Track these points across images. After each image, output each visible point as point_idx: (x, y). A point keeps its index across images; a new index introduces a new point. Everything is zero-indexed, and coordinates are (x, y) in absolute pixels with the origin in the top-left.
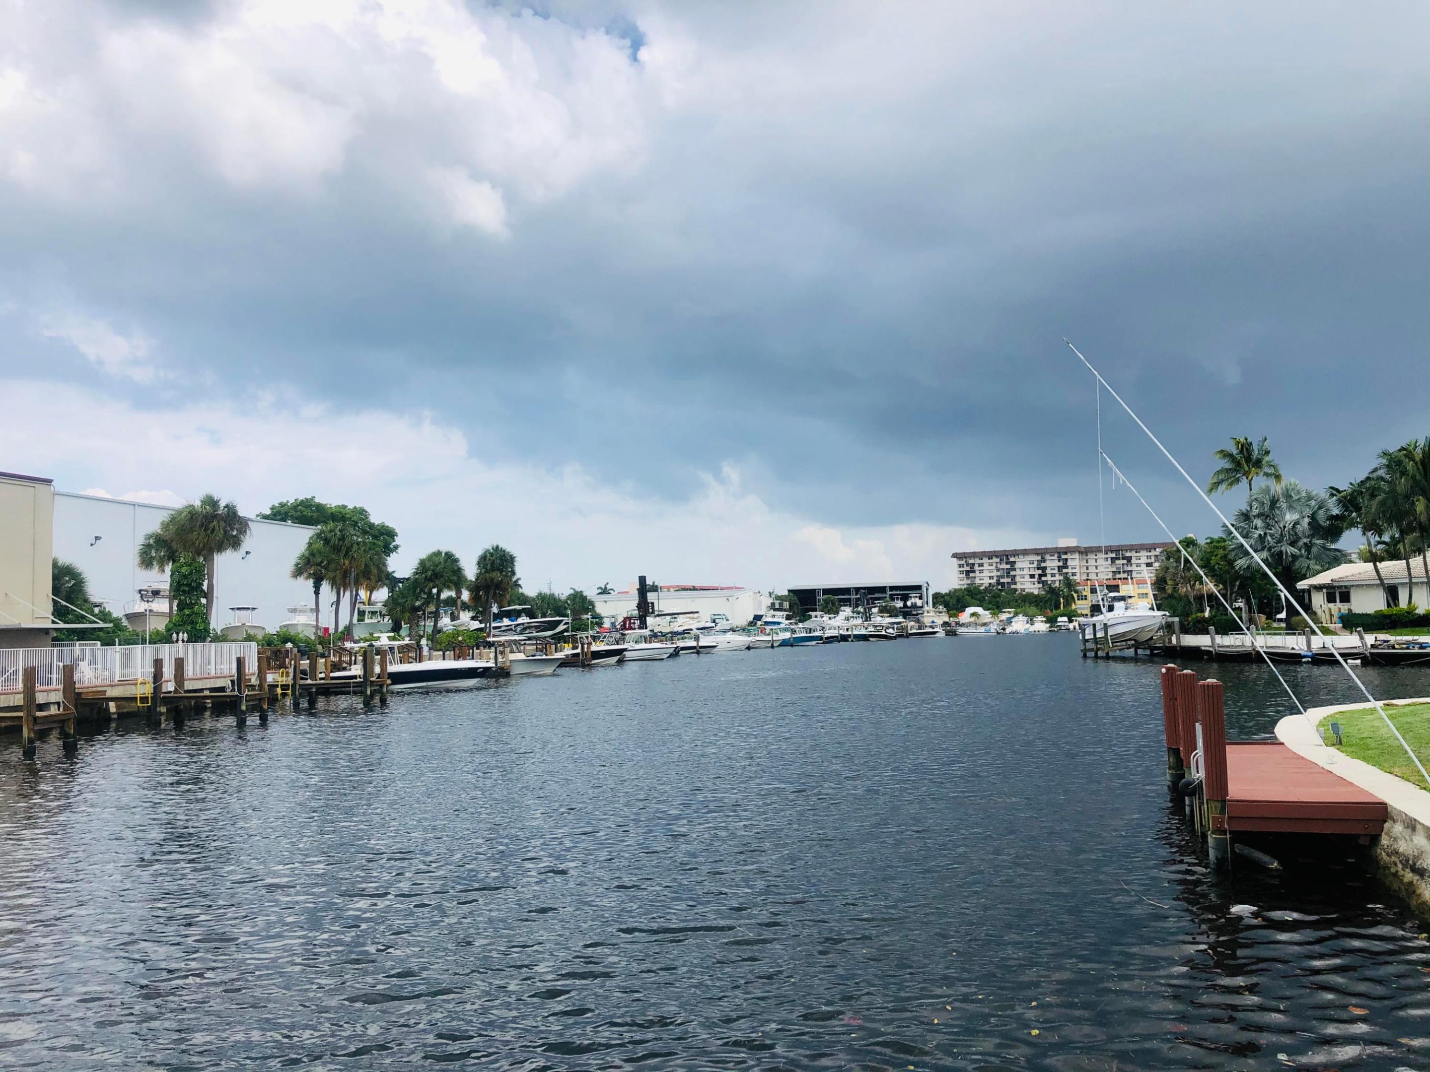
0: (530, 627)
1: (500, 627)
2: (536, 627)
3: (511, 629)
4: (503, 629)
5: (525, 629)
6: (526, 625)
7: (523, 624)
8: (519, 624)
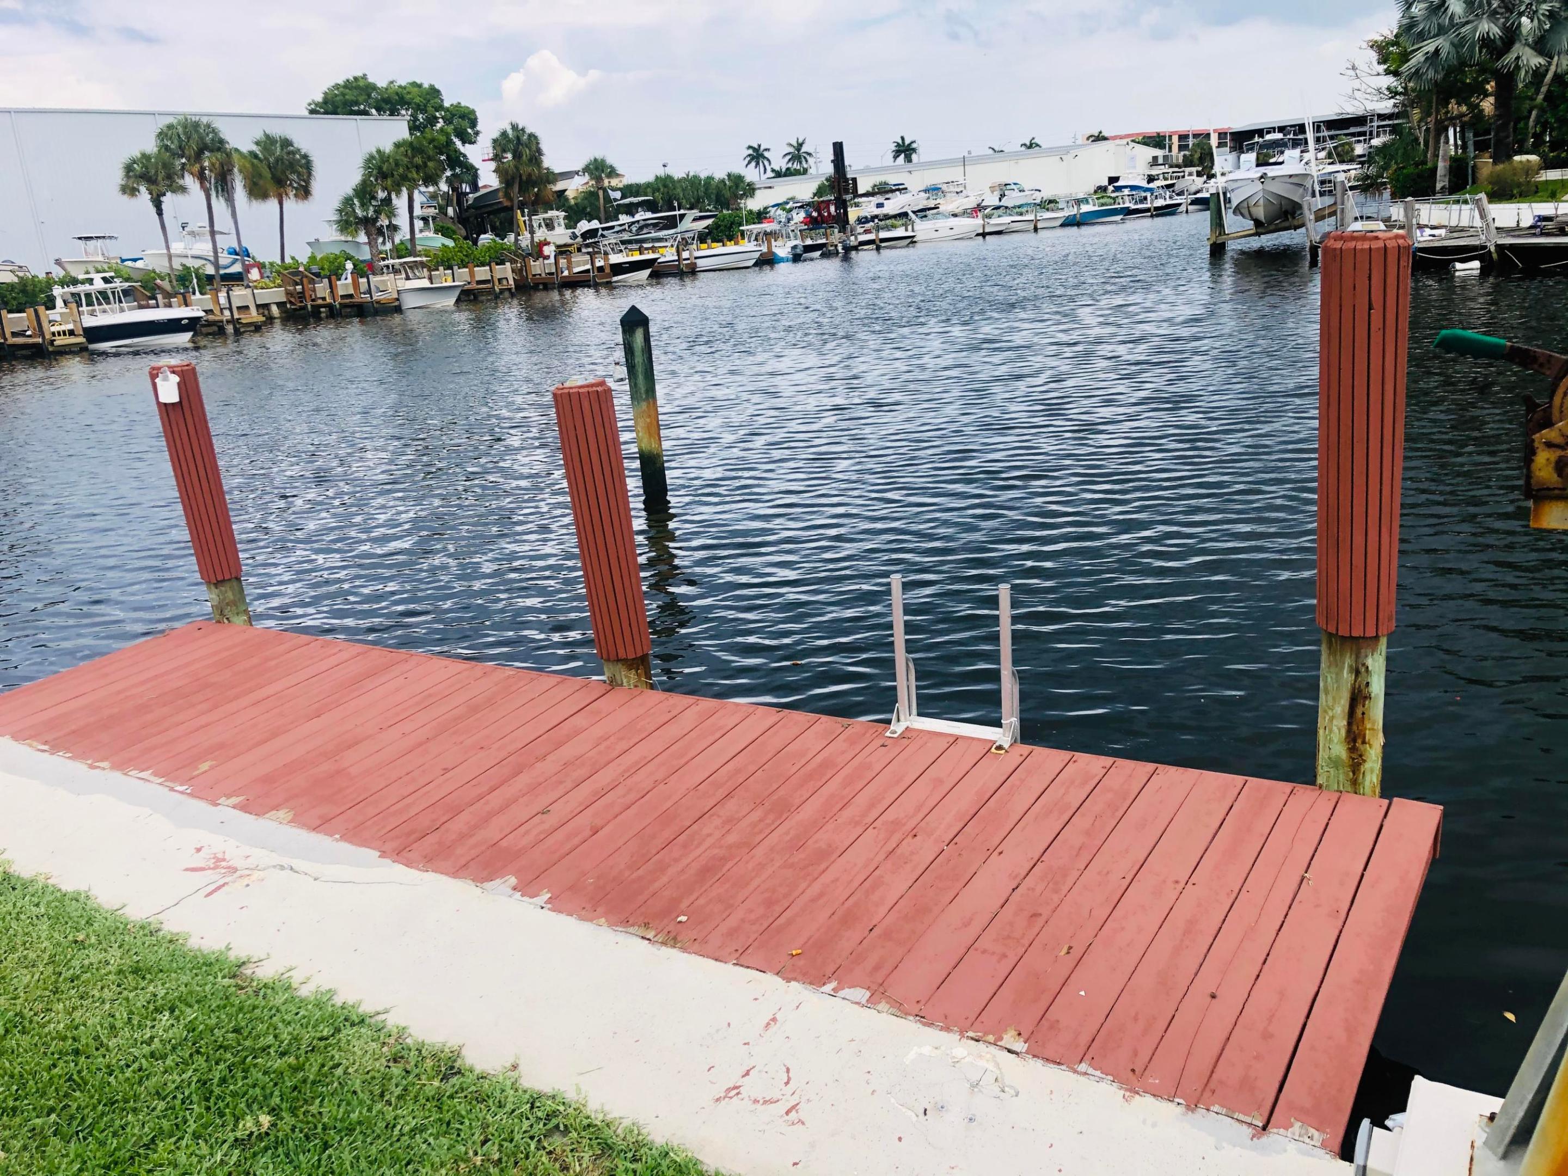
0: (647, 226)
1: (613, 227)
2: (655, 225)
3: (624, 230)
4: (617, 229)
5: (641, 228)
6: (642, 223)
7: (638, 221)
8: (633, 223)
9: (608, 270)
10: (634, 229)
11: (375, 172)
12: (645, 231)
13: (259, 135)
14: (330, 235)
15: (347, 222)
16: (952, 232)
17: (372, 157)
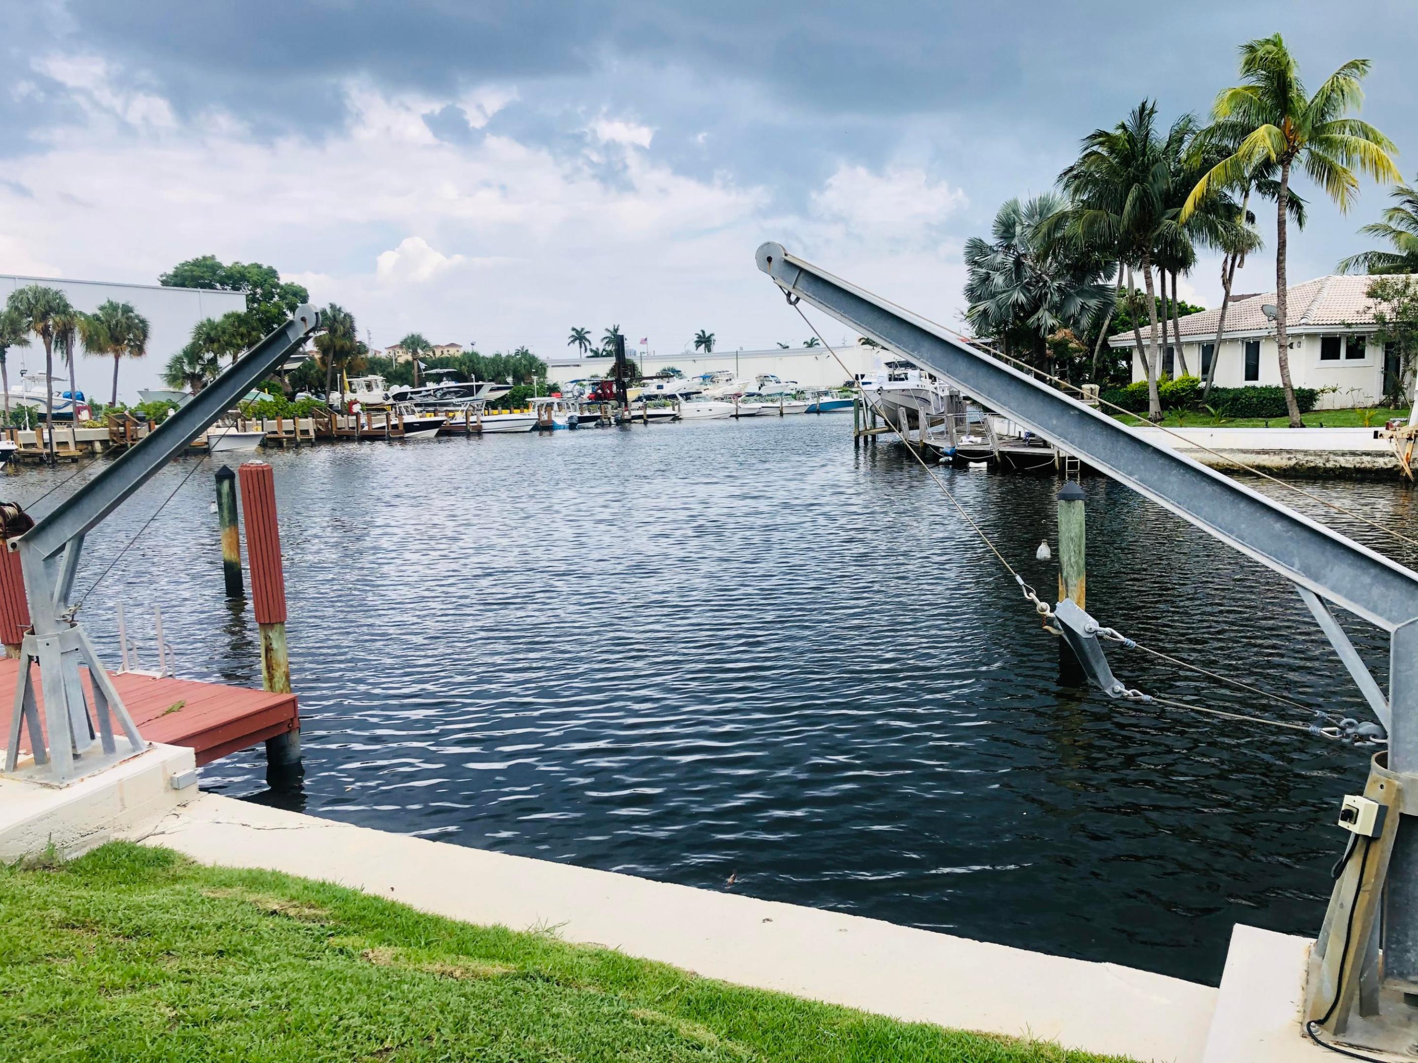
0: (450, 393)
1: (420, 392)
2: (456, 393)
3: (430, 395)
4: (424, 393)
5: (444, 394)
6: (446, 390)
7: (442, 389)
8: (438, 390)
9: (401, 428)
10: (438, 394)
11: (204, 337)
12: (448, 396)
13: (104, 302)
14: (159, 387)
15: (176, 376)
16: (711, 413)
17: (203, 325)
